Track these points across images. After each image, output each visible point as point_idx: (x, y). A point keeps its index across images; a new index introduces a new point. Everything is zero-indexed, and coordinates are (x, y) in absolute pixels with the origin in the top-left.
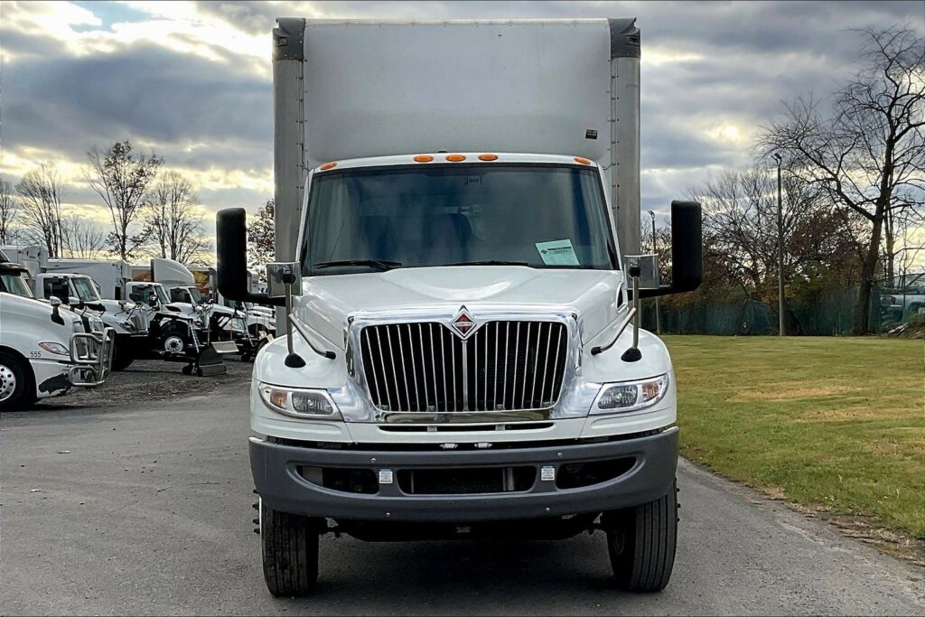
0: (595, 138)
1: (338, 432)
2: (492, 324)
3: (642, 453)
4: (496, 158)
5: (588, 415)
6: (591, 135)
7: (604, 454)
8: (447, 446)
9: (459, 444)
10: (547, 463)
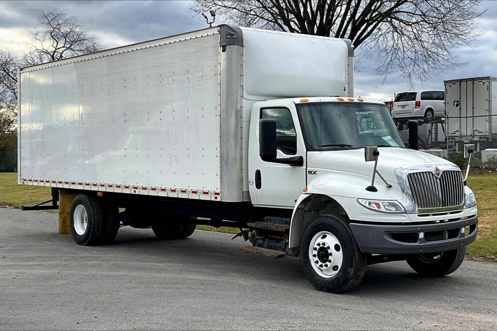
1: (405, 218)
2: (444, 172)
4: (363, 100)
8: (437, 222)
9: (440, 221)
10: (463, 226)
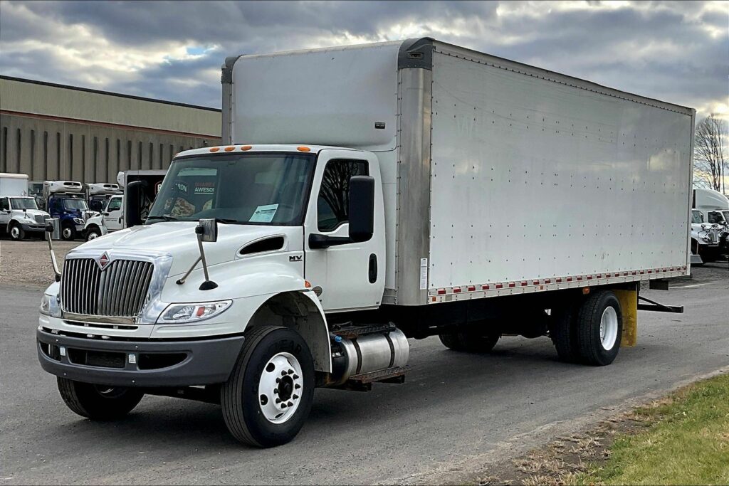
0: (384, 128)
2: (117, 261)
3: (191, 351)
4: (250, 148)
5: (156, 323)
6: (380, 126)
7: (165, 349)
8: (89, 336)
9: (94, 335)
10: (133, 352)
